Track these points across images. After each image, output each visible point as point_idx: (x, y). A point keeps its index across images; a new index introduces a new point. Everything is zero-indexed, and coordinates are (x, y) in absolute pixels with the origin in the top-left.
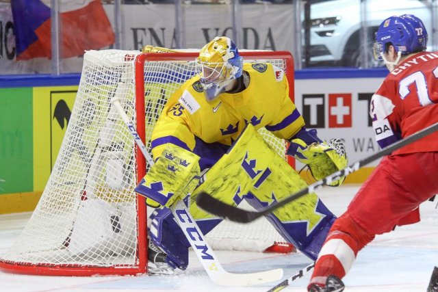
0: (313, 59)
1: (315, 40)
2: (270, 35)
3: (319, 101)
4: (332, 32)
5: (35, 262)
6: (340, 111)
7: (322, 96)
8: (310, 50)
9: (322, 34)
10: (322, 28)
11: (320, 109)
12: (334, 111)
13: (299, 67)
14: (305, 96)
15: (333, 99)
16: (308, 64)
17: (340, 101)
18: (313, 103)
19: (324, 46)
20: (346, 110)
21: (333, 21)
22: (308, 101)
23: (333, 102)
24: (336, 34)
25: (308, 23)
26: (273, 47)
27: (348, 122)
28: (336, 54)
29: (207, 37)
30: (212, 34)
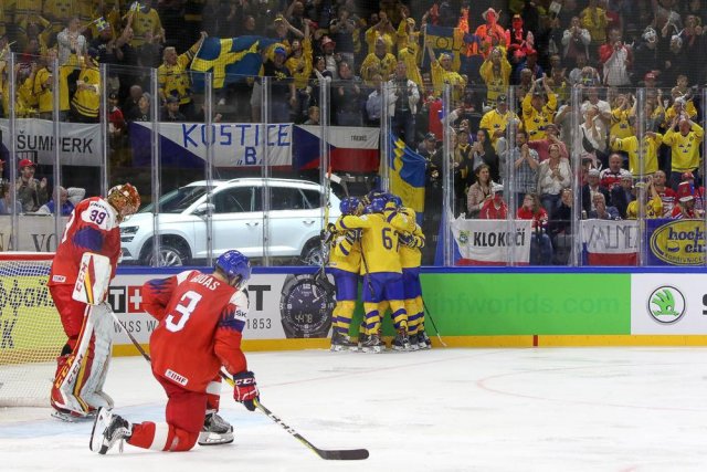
3: (121, 292)
4: (132, 238)
6: (137, 299)
7: (124, 288)
10: (124, 235)
11: (122, 298)
12: (133, 299)
14: (110, 288)
15: (132, 290)
17: (137, 291)
18: (117, 293)
19: (127, 249)
20: (141, 299)
21: (133, 229)
22: (112, 292)
23: (132, 293)
24: (134, 240)
27: (142, 308)
28: (135, 255)
29: (36, 241)
30: (39, 239)
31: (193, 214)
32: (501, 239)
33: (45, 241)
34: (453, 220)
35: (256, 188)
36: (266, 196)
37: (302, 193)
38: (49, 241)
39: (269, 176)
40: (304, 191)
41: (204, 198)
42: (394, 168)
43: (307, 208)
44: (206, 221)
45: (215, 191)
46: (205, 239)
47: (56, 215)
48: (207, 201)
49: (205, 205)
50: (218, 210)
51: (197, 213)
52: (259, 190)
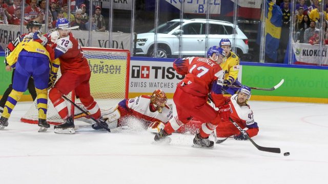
0: (137, 53)
1: (138, 47)
2: (122, 44)
3: (138, 68)
4: (144, 44)
5: (34, 120)
6: (145, 72)
7: (139, 67)
8: (136, 50)
9: (140, 45)
10: (141, 43)
11: (138, 71)
12: (143, 72)
13: (132, 56)
14: (133, 66)
15: (143, 68)
16: (135, 55)
17: (145, 69)
18: (136, 69)
19: (141, 49)
20: (147, 72)
21: (145, 40)
22: (134, 68)
23: (143, 69)
24: (145, 45)
25: (136, 40)
26: (123, 48)
27: (148, 76)
28: (145, 52)
29: (100, 43)
30: (101, 42)
31: (173, 34)
32: (315, 53)
33: (104, 43)
34: (294, 43)
35: (203, 24)
36: (208, 28)
37: (224, 27)
38: (106, 43)
39: (209, 19)
40: (225, 26)
41: (179, 27)
42: (267, 18)
43: (226, 34)
44: (179, 38)
45: (184, 24)
46: (178, 46)
47: (110, 32)
48: (180, 29)
49: (179, 31)
50: (185, 33)
51: (175, 34)
52: (204, 25)
